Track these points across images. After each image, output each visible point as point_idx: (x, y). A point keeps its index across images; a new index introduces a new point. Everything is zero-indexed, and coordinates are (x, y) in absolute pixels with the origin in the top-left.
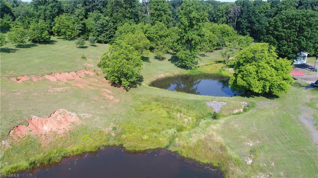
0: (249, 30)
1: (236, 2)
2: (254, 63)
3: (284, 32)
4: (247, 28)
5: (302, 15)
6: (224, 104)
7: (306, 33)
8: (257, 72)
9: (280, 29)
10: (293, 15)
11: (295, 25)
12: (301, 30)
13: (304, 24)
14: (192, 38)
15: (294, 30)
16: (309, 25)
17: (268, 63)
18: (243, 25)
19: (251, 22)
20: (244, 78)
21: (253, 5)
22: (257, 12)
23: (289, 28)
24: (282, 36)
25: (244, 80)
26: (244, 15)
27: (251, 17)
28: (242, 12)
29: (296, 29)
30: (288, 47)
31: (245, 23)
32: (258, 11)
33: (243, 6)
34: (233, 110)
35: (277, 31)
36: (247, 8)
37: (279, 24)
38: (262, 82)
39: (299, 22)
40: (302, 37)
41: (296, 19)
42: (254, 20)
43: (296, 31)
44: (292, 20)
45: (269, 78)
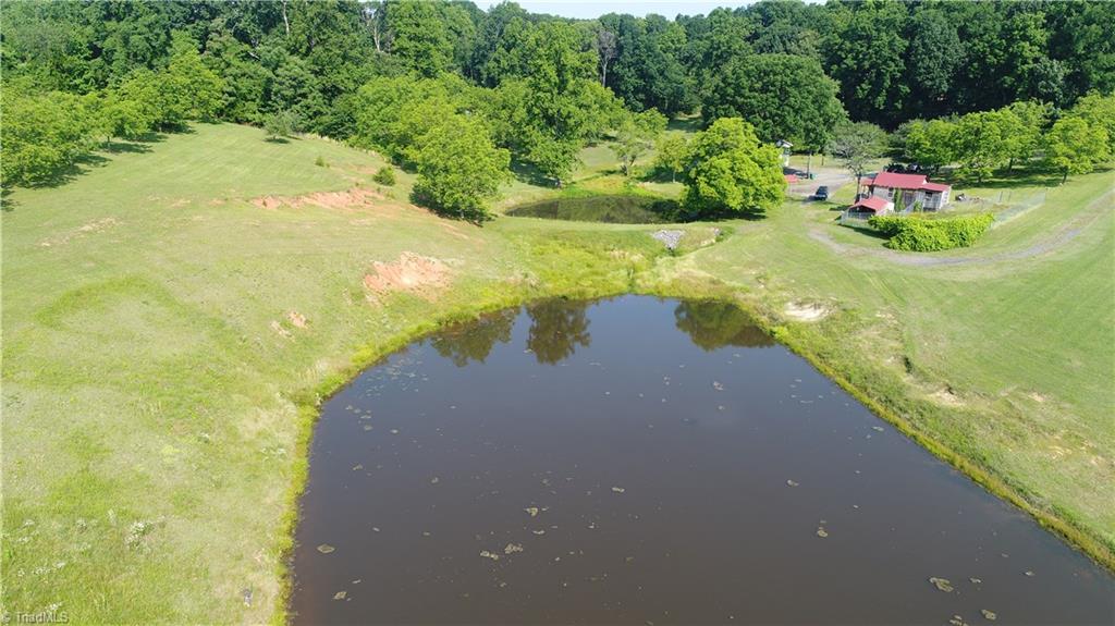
0: (642, 96)
1: (601, 20)
2: (724, 154)
3: (754, 97)
4: (637, 91)
5: (783, 64)
6: (682, 233)
7: (792, 99)
8: (732, 169)
9: (747, 93)
10: (767, 65)
11: (773, 85)
12: (784, 94)
13: (789, 82)
14: (569, 112)
15: (772, 94)
16: (796, 84)
17: (748, 153)
18: (626, 82)
19: (643, 75)
20: (712, 182)
21: (645, 32)
22: (658, 51)
23: (764, 90)
24: (752, 105)
25: (712, 186)
26: (627, 57)
27: (644, 62)
28: (620, 48)
29: (775, 92)
30: (765, 129)
31: (631, 80)
32: (659, 46)
33: (622, 34)
34: (700, 242)
35: (742, 96)
36: (633, 38)
37: (744, 81)
38: (741, 187)
39: (779, 78)
40: (787, 108)
41: (775, 74)
42: (653, 69)
43: (776, 96)
44: (766, 74)
45: (753, 179)
